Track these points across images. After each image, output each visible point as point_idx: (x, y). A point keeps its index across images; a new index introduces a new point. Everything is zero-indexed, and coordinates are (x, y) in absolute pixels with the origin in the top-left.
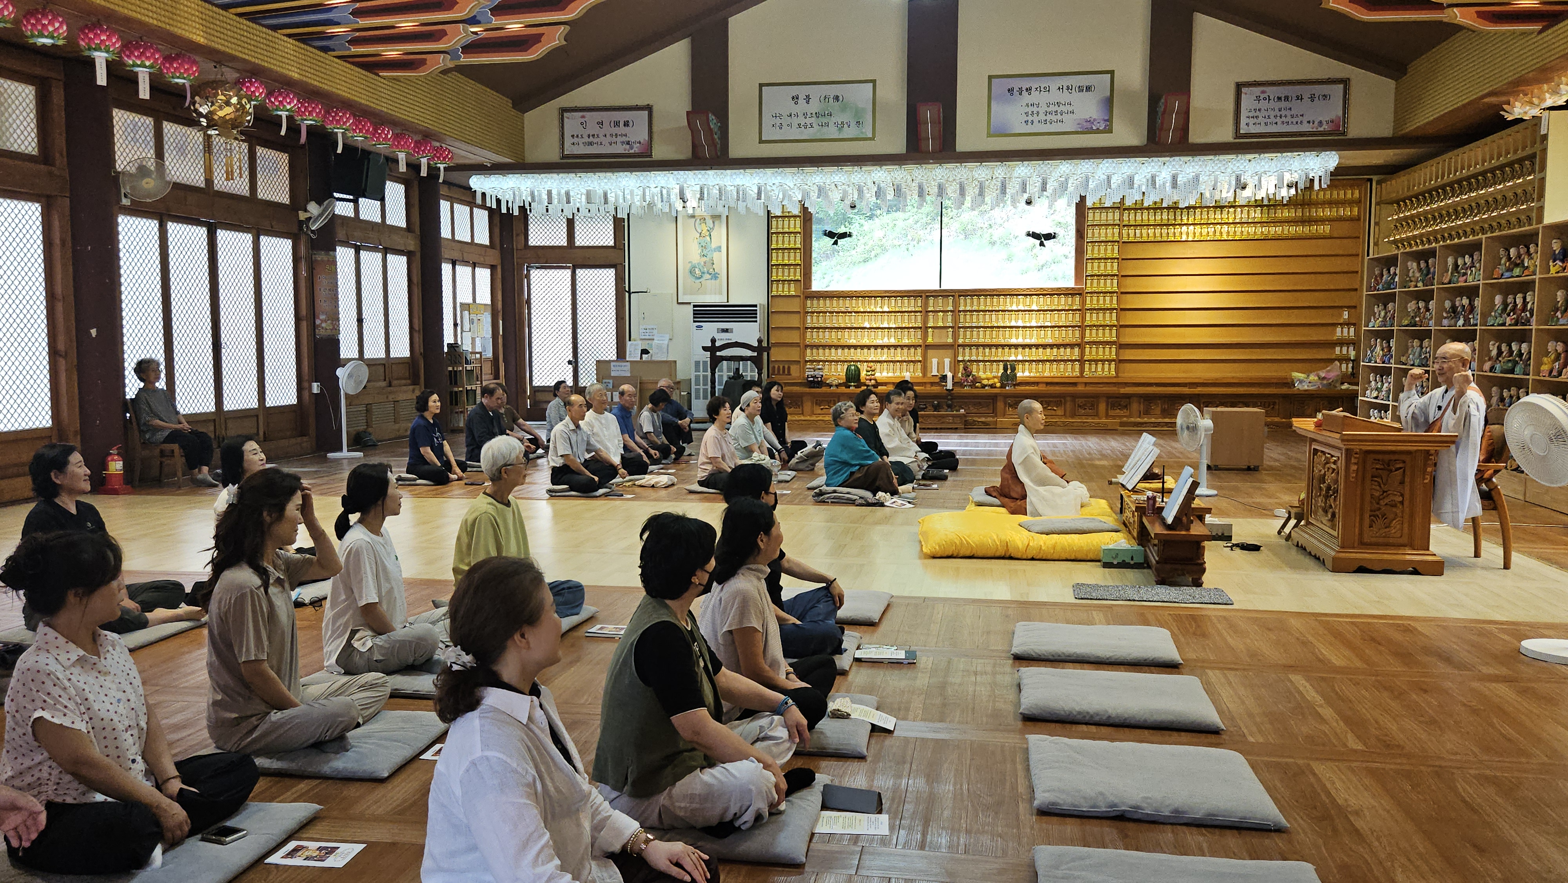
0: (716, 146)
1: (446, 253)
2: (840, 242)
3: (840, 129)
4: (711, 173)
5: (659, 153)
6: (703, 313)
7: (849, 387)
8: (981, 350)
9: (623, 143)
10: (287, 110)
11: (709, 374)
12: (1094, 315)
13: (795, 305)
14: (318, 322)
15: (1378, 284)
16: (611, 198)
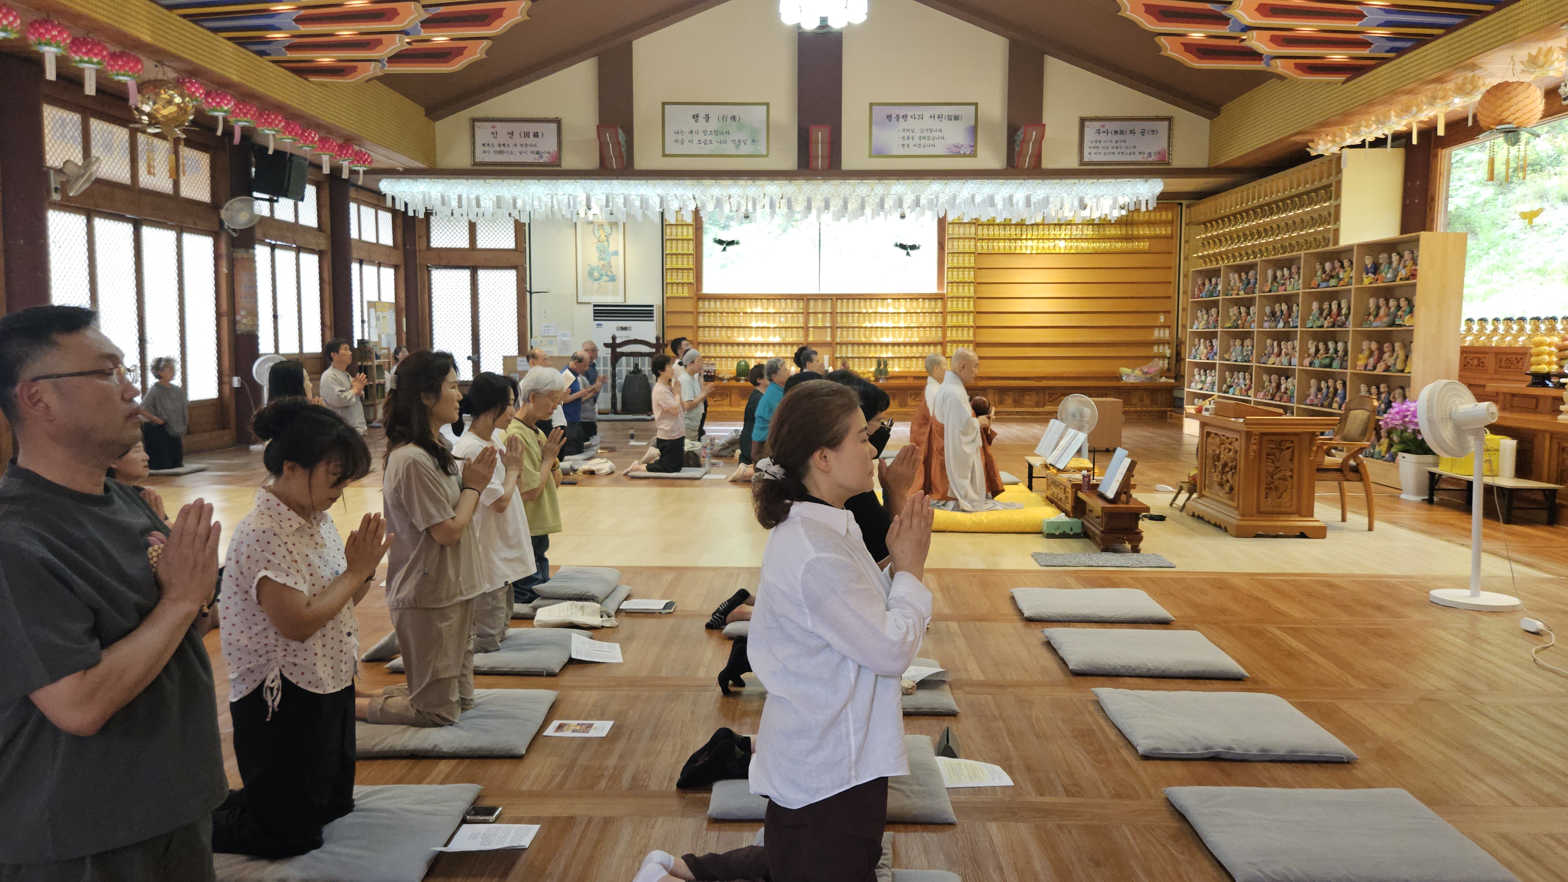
0: (622, 157)
1: (355, 254)
2: (729, 248)
3: (737, 147)
4: (615, 182)
5: (568, 162)
6: (602, 312)
7: (738, 380)
8: (856, 347)
9: (532, 152)
10: (225, 112)
11: (609, 368)
12: (954, 318)
13: (688, 306)
14: (238, 318)
15: (1201, 292)
16: (519, 203)
